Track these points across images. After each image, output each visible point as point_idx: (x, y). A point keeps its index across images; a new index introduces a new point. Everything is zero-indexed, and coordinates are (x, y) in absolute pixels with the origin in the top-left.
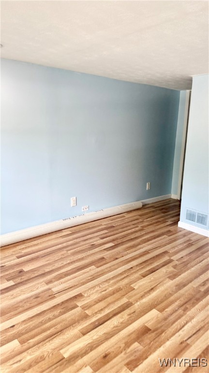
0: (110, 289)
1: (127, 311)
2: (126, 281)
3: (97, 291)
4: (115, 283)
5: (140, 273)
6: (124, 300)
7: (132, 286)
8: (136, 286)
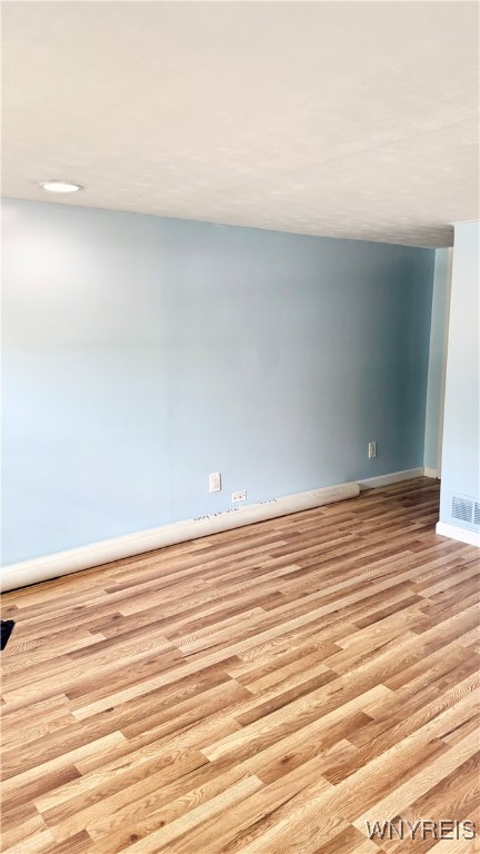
0: (294, 649)
1: (327, 688)
2: (325, 635)
3: (268, 652)
4: (302, 639)
5: (353, 621)
6: (322, 669)
7: (336, 643)
8: (344, 644)
